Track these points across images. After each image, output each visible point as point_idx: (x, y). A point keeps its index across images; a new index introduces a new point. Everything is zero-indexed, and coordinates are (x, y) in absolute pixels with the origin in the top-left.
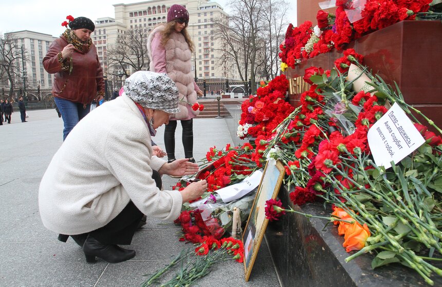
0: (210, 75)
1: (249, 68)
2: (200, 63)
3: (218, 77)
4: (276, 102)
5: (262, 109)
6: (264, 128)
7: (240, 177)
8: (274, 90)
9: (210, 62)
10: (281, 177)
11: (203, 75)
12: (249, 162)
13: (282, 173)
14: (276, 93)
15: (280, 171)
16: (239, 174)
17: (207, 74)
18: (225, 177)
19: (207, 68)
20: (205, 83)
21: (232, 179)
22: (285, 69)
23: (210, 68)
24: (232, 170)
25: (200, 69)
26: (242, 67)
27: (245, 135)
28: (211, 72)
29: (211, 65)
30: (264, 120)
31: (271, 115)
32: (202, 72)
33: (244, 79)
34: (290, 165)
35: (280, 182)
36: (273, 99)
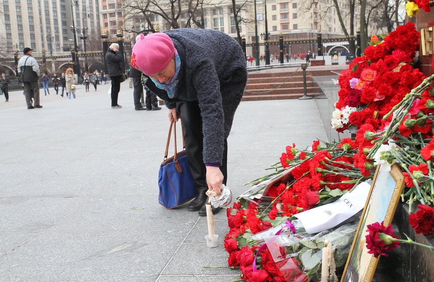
0: (291, 27)
1: (357, 12)
2: (274, 8)
3: (305, 31)
4: (397, 70)
5: (372, 82)
6: (376, 113)
7: (335, 193)
8: (394, 50)
9: (290, 5)
10: (398, 191)
11: (279, 28)
12: (351, 168)
13: (400, 184)
14: (397, 54)
15: (396, 181)
16: (332, 188)
17: (285, 26)
18: (310, 193)
19: (285, 15)
20: (281, 41)
21: (321, 196)
22: (414, 12)
23: (291, 16)
24: (322, 182)
25: (274, 18)
26: (346, 11)
27: (344, 125)
28: (292, 22)
29: (291, 10)
30: (376, 100)
31: (388, 91)
32: (278, 23)
33: (349, 31)
34: (412, 172)
35: (396, 199)
36: (393, 64)
